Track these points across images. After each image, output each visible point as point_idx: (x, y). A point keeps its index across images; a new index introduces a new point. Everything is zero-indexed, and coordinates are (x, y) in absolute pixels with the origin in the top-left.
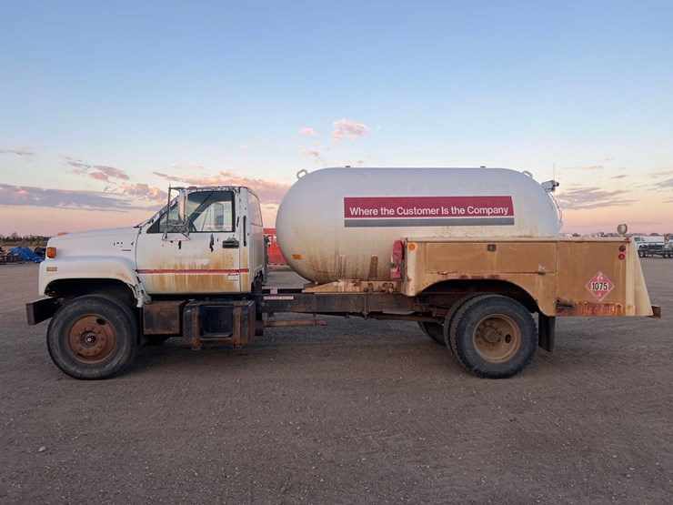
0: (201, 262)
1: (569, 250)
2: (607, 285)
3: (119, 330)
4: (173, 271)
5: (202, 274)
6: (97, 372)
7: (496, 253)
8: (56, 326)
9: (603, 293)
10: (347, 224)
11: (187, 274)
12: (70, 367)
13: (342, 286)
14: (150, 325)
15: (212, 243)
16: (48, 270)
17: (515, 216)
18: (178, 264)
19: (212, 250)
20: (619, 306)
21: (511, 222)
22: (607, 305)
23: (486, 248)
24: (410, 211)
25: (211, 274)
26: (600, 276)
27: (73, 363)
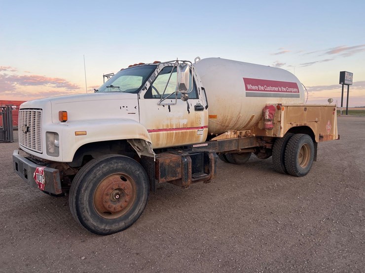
0: (183, 122)
1: (323, 110)
2: (330, 126)
3: (138, 183)
4: (166, 130)
5: (183, 131)
6: (123, 224)
7: (306, 112)
8: (86, 189)
9: (329, 130)
10: (248, 95)
11: (174, 131)
12: (99, 226)
13: (230, 135)
14: (163, 175)
15: (188, 108)
16: (76, 134)
17: (300, 93)
18: (169, 124)
19: (189, 112)
20: (332, 136)
21: (299, 96)
23: (304, 110)
24: (269, 89)
25: (188, 131)
26: (329, 122)
27: (102, 221)
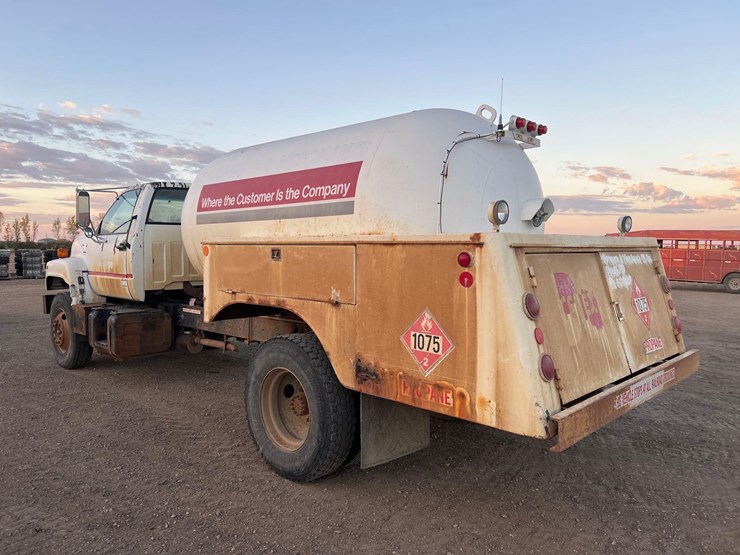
1: (374, 261)
2: (440, 341)
7: (280, 263)
9: (433, 359)
10: (198, 221)
15: (115, 245)
17: (356, 199)
19: (114, 253)
20: (462, 396)
21: (348, 209)
22: (439, 387)
23: (270, 253)
24: (247, 199)
25: (114, 278)
26: (427, 321)
